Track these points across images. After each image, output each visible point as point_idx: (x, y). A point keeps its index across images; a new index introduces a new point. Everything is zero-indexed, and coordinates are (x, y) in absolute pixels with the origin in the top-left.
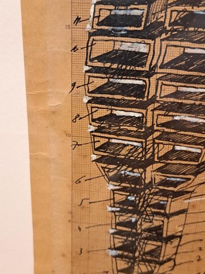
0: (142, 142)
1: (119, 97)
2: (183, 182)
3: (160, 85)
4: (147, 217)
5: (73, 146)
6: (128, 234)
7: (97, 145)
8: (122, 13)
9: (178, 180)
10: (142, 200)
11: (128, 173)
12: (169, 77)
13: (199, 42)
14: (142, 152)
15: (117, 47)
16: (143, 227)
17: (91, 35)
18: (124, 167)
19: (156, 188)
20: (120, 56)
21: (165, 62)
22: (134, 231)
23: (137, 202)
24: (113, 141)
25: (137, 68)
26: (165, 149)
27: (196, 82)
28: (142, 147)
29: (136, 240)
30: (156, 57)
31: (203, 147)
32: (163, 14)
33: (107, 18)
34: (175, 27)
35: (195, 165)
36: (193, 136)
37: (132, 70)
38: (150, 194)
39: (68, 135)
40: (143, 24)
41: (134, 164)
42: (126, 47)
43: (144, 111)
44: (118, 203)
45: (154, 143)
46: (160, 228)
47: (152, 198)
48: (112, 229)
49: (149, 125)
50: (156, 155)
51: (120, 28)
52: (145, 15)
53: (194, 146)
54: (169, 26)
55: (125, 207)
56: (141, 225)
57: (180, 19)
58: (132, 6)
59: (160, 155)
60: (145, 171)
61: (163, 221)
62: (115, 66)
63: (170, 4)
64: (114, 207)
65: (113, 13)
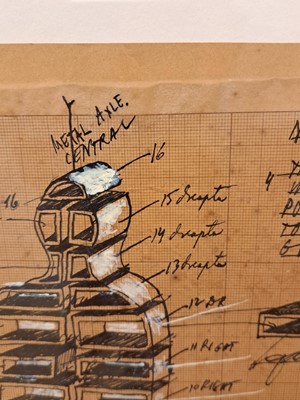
8: (28, 363)
13: (116, 388)
15: (28, 392)
33: (13, 367)
34: (88, 376)
40: (53, 372)
51: (28, 376)
52: (53, 365)
54: (82, 374)
57: (91, 368)
58: (38, 358)
65: (18, 363)
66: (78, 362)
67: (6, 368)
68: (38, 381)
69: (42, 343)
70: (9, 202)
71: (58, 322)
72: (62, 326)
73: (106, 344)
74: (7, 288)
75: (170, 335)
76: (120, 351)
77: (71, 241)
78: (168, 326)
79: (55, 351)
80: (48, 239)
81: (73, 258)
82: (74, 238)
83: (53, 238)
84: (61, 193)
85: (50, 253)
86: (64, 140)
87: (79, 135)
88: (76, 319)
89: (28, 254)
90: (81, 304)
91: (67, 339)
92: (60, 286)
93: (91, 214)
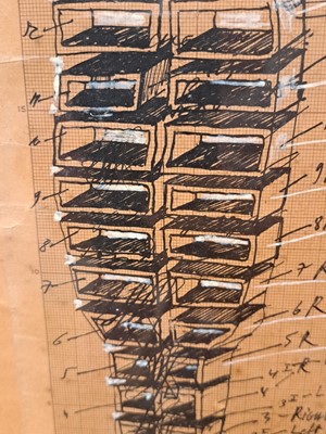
0: (151, 277)
1: (110, 211)
2: (218, 335)
3: (169, 191)
4: (169, 391)
5: (45, 288)
6: (143, 419)
7: (82, 285)
8: (102, 86)
9: (211, 331)
10: (159, 365)
11: (134, 325)
12: (182, 179)
13: (222, 126)
14: (152, 292)
15: (99, 138)
16: (165, 407)
17: (57, 120)
18: (127, 317)
19: (178, 346)
20: (106, 150)
21: (174, 157)
22: (151, 413)
23: (152, 368)
24: (107, 277)
25: (133, 168)
26: (186, 285)
27: (224, 185)
28: (152, 284)
29: (156, 426)
30: (160, 151)
31: (243, 281)
32: (165, 86)
33: (81, 94)
34: (184, 106)
35: (235, 309)
36: (226, 265)
37: (126, 171)
38: (170, 355)
39: (35, 272)
40: (136, 102)
41: (143, 311)
42: (113, 136)
43: (150, 231)
44: (122, 372)
45: (169, 277)
46: (190, 406)
47: (173, 362)
48: (117, 411)
49: (159, 250)
50: (174, 296)
51: (101, 109)
52: (137, 88)
53: (230, 280)
54: (176, 104)
55: (133, 377)
56: (160, 402)
57: (191, 92)
58: (118, 76)
59: (179, 296)
60: (159, 321)
61: (194, 396)
62: (99, 165)
63: (174, 72)
64: (116, 377)
65: (88, 87)
66: (173, 80)
67: (72, 96)
68: (116, 117)
69: (124, 49)
73: (215, 51)
75: (305, 32)
76: (232, 61)
78: (304, 17)
79: (141, 64)
91: (161, 42)
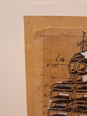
8: (59, 105)
13: (83, 113)
32: (72, 106)
40: (66, 108)
42: (60, 113)
51: (58, 109)
52: (66, 106)
54: (74, 109)
57: (77, 107)
58: (62, 104)
65: (56, 105)
66: (74, 105)
67: (52, 106)
68: (61, 110)
69: (64, 99)
70: (62, 60)
71: (70, 94)
72: (71, 95)
73: (83, 101)
74: (57, 83)
76: (86, 103)
77: (78, 71)
79: (67, 102)
80: (72, 71)
81: (78, 76)
82: (79, 70)
83: (73, 70)
84: (77, 58)
85: (71, 74)
86: (81, 43)
87: (85, 42)
88: (75, 93)
89: (65, 74)
90: (78, 89)
91: (72, 99)
92: (72, 84)
93: (85, 64)
